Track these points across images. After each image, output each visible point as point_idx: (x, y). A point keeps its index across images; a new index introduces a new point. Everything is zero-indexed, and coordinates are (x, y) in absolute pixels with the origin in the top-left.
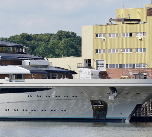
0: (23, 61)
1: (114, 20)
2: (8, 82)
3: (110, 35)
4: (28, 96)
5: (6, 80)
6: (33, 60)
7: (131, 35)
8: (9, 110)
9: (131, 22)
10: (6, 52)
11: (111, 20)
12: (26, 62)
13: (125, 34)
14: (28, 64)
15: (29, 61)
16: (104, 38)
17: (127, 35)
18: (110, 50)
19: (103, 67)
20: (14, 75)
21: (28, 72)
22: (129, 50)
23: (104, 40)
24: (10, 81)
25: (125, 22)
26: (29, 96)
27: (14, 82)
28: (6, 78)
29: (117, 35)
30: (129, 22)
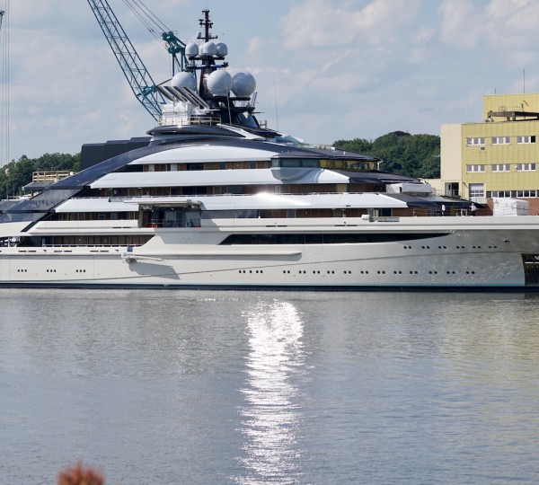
0: (387, 186)
1: (496, 114)
2: (368, 222)
3: (494, 140)
4: (405, 247)
5: (364, 219)
6: (407, 184)
7: (533, 139)
8: (367, 272)
9: (527, 118)
10: (363, 170)
11: (491, 114)
12: (395, 188)
13: (523, 139)
14: (398, 192)
15: (400, 185)
16: (483, 145)
17: (526, 140)
18: (494, 167)
19: (482, 195)
20: (377, 211)
21: (403, 204)
22: (530, 166)
23: (483, 149)
24: (371, 220)
25: (517, 118)
26: (407, 247)
27: (376, 222)
28: (364, 216)
29: (508, 141)
30: (522, 118)
